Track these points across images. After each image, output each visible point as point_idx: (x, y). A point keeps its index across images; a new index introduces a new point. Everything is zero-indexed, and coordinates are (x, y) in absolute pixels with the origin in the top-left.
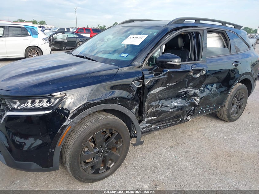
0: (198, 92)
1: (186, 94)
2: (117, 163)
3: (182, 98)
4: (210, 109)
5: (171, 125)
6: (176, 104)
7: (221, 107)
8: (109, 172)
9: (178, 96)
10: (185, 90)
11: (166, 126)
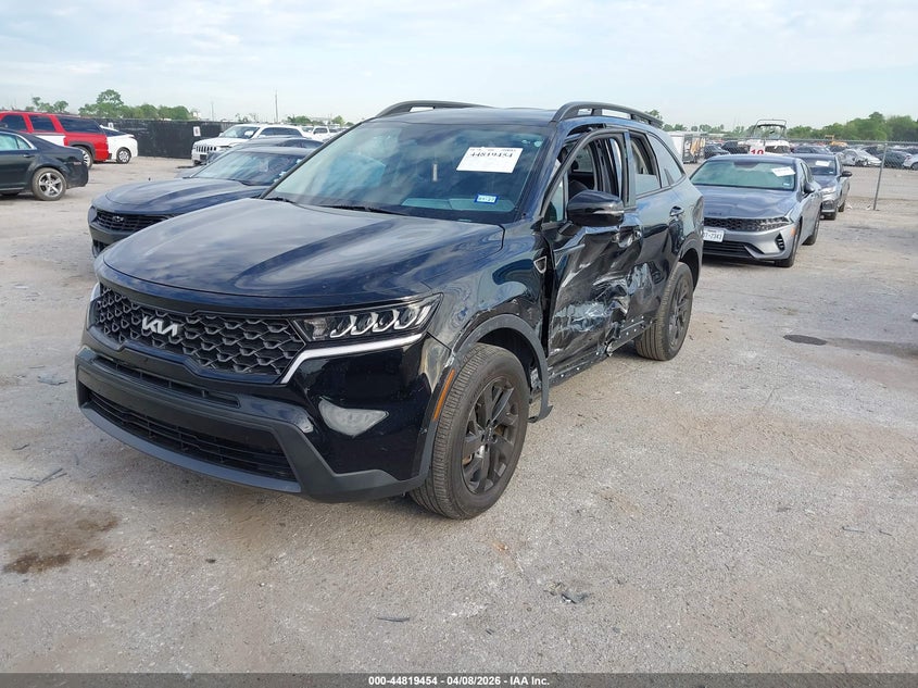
0: (623, 282)
1: (604, 289)
2: (510, 465)
3: (599, 301)
4: (635, 327)
5: (582, 369)
6: (592, 315)
7: (654, 322)
8: (498, 486)
9: (594, 296)
10: (603, 280)
11: (574, 372)
